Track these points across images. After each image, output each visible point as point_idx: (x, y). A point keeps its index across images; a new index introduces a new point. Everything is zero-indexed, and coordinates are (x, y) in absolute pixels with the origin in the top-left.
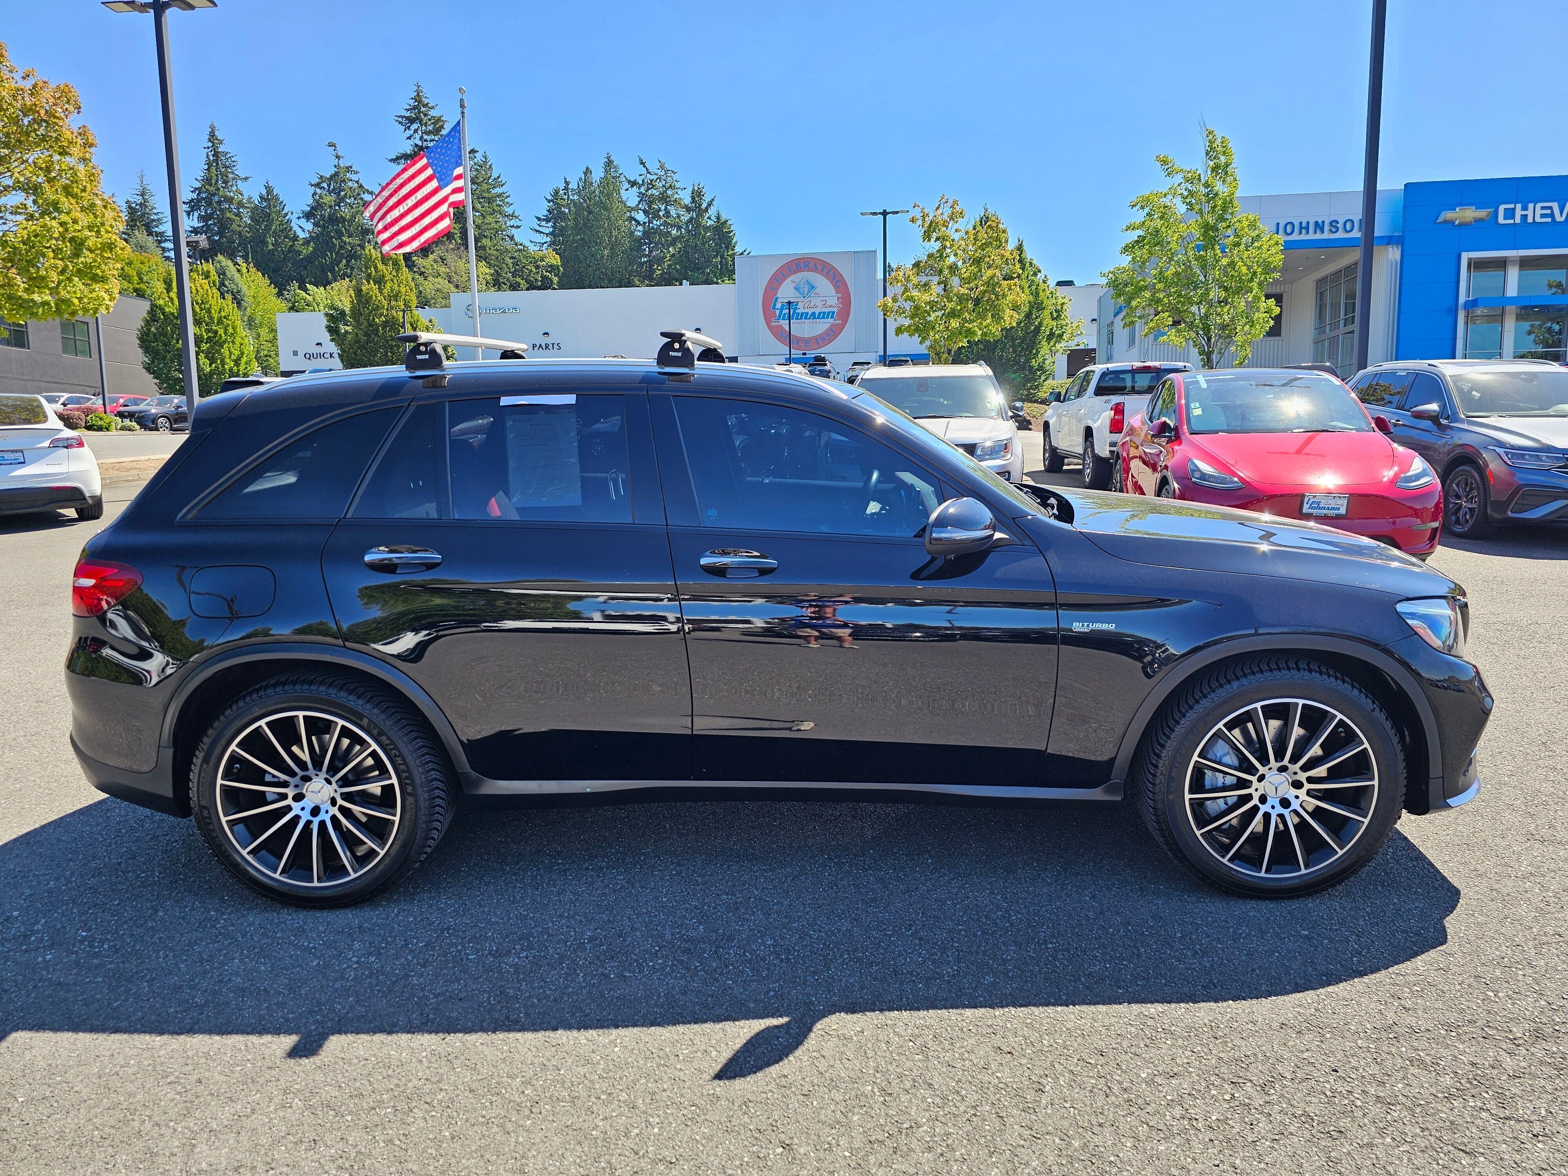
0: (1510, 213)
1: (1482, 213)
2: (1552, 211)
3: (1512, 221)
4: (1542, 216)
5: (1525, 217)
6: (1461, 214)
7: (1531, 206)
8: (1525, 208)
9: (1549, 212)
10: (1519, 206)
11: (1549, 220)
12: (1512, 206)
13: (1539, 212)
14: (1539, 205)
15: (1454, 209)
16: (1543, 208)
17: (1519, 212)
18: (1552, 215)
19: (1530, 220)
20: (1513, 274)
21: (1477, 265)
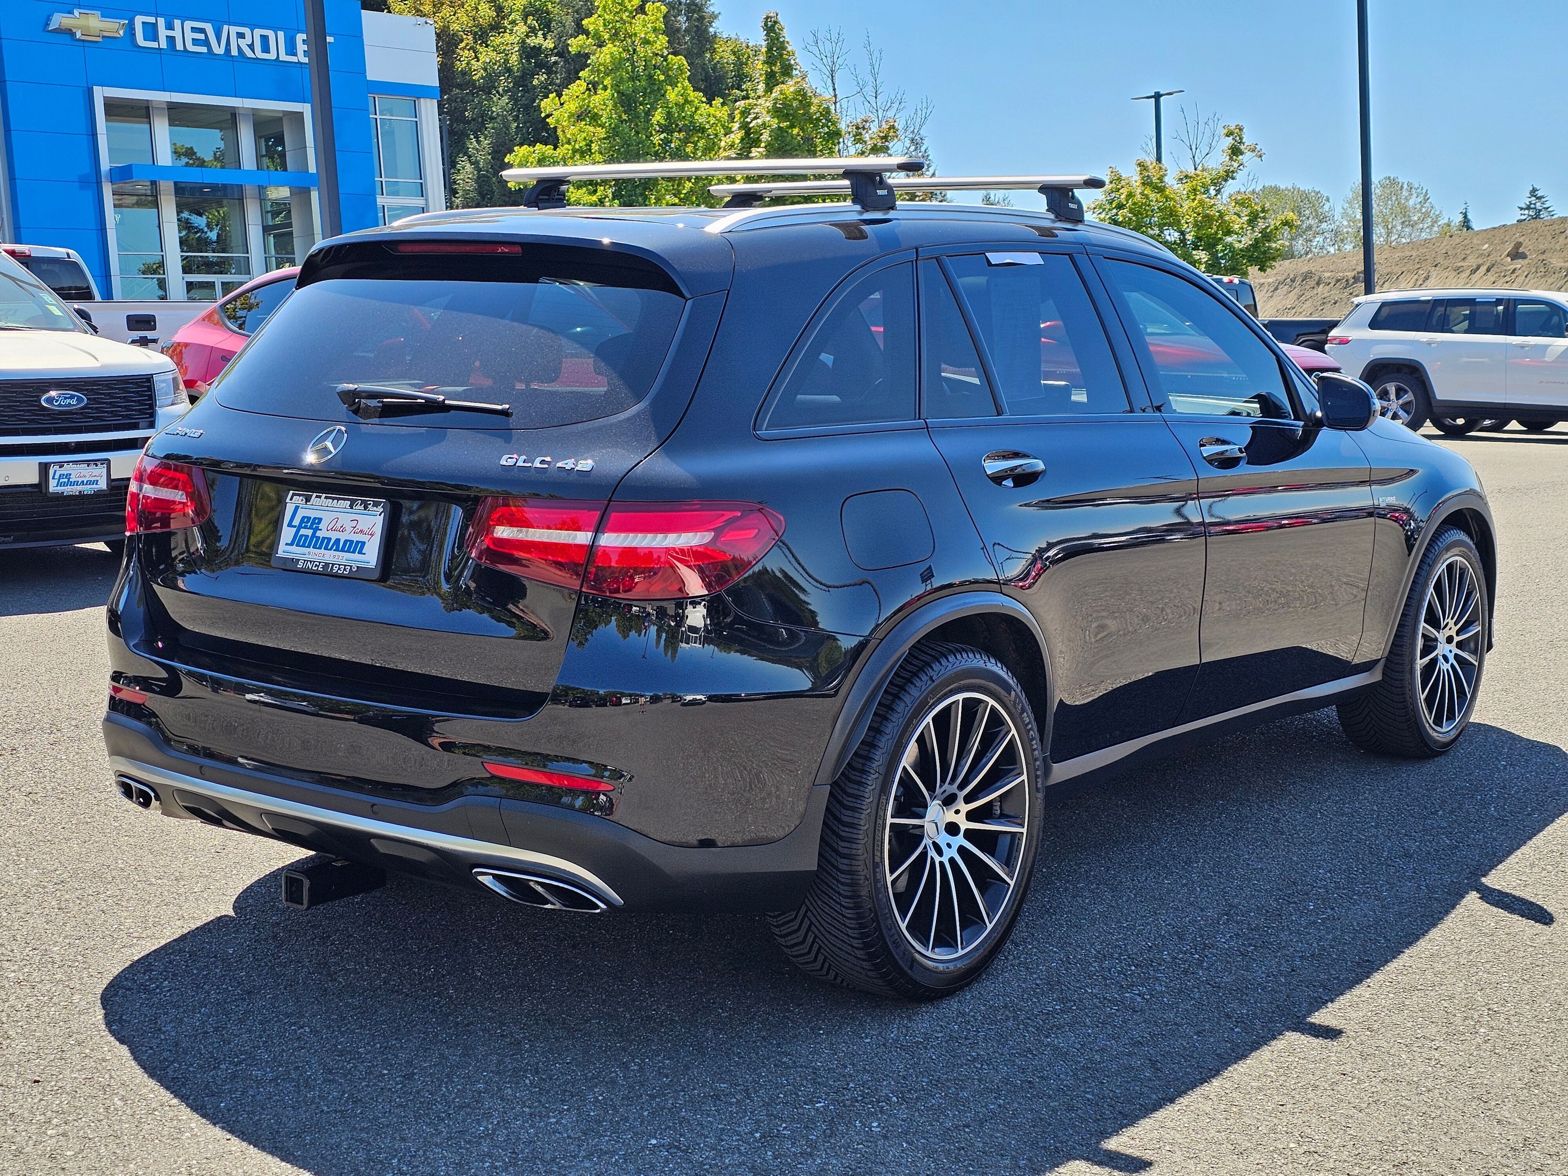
0: (151, 32)
1: (113, 27)
2: (206, 36)
3: (154, 45)
4: (195, 42)
5: (171, 40)
6: (82, 22)
7: (177, 23)
8: (170, 27)
9: (202, 36)
10: (161, 22)
11: (204, 50)
12: (152, 20)
13: (190, 36)
14: (189, 24)
15: (71, 12)
16: (194, 29)
17: (163, 33)
18: (206, 43)
19: (179, 47)
20: (162, 128)
21: (114, 109)
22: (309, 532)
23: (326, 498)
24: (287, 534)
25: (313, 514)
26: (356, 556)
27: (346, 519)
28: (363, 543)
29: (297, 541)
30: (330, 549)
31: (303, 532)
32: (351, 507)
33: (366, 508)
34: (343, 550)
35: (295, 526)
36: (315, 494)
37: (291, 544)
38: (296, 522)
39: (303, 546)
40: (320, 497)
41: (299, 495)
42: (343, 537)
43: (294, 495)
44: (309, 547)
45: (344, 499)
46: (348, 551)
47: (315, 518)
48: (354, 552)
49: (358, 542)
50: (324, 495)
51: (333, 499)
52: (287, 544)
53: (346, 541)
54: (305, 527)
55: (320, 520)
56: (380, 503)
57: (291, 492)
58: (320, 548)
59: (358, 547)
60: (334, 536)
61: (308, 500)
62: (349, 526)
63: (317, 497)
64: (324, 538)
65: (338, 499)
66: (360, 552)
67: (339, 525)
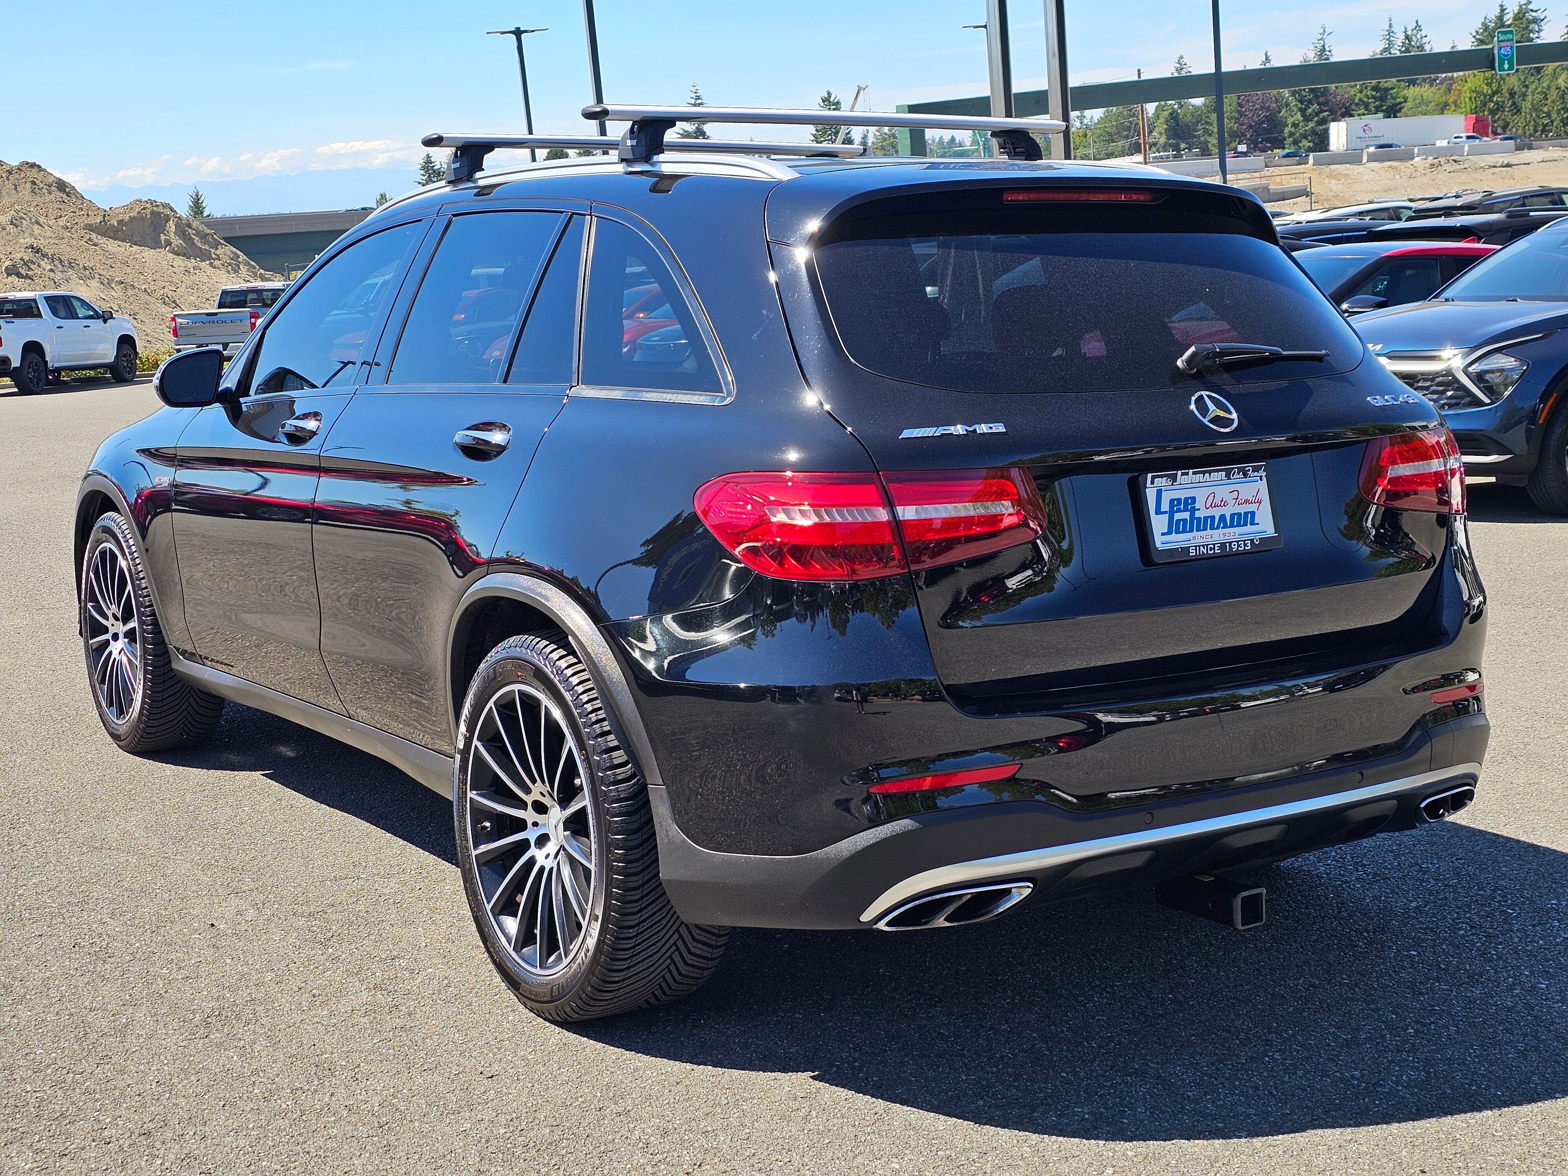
22: (1186, 515)
23: (1194, 473)
24: (1158, 524)
25: (1182, 495)
26: (1249, 528)
27: (1223, 492)
28: (1253, 514)
29: (1173, 527)
30: (1218, 528)
31: (1177, 516)
32: (1228, 477)
33: (1245, 475)
34: (1232, 526)
35: (1165, 513)
36: (1179, 473)
37: (1169, 532)
38: (1165, 507)
39: (1184, 531)
40: (1187, 474)
41: (1161, 477)
42: (1228, 512)
43: (1153, 478)
44: (1191, 531)
45: (1218, 471)
46: (1239, 525)
47: (1186, 499)
48: (1245, 524)
49: (1246, 514)
50: (1191, 471)
51: (1204, 473)
52: (1163, 534)
53: (1232, 515)
54: (1179, 511)
55: (1194, 499)
56: (1260, 467)
57: (1150, 475)
58: (1205, 529)
59: (1249, 518)
60: (1217, 513)
61: (1174, 478)
62: (1230, 498)
63: (1183, 474)
64: (1206, 518)
65: (1210, 472)
66: (1253, 523)
67: (1218, 500)
